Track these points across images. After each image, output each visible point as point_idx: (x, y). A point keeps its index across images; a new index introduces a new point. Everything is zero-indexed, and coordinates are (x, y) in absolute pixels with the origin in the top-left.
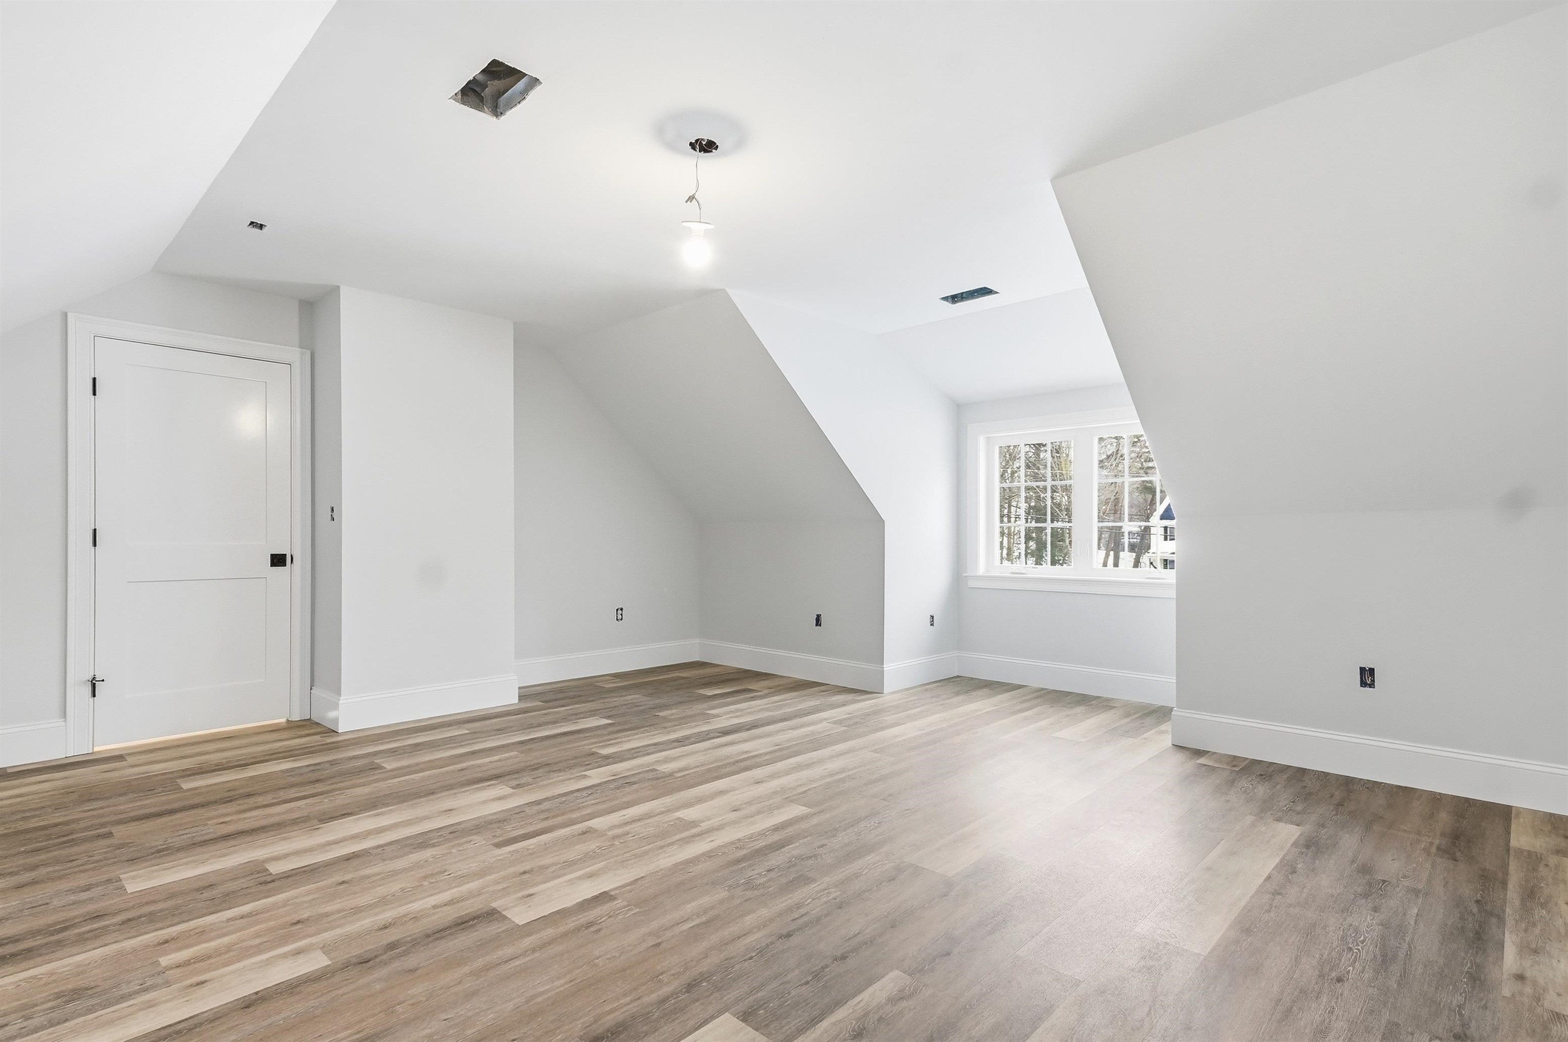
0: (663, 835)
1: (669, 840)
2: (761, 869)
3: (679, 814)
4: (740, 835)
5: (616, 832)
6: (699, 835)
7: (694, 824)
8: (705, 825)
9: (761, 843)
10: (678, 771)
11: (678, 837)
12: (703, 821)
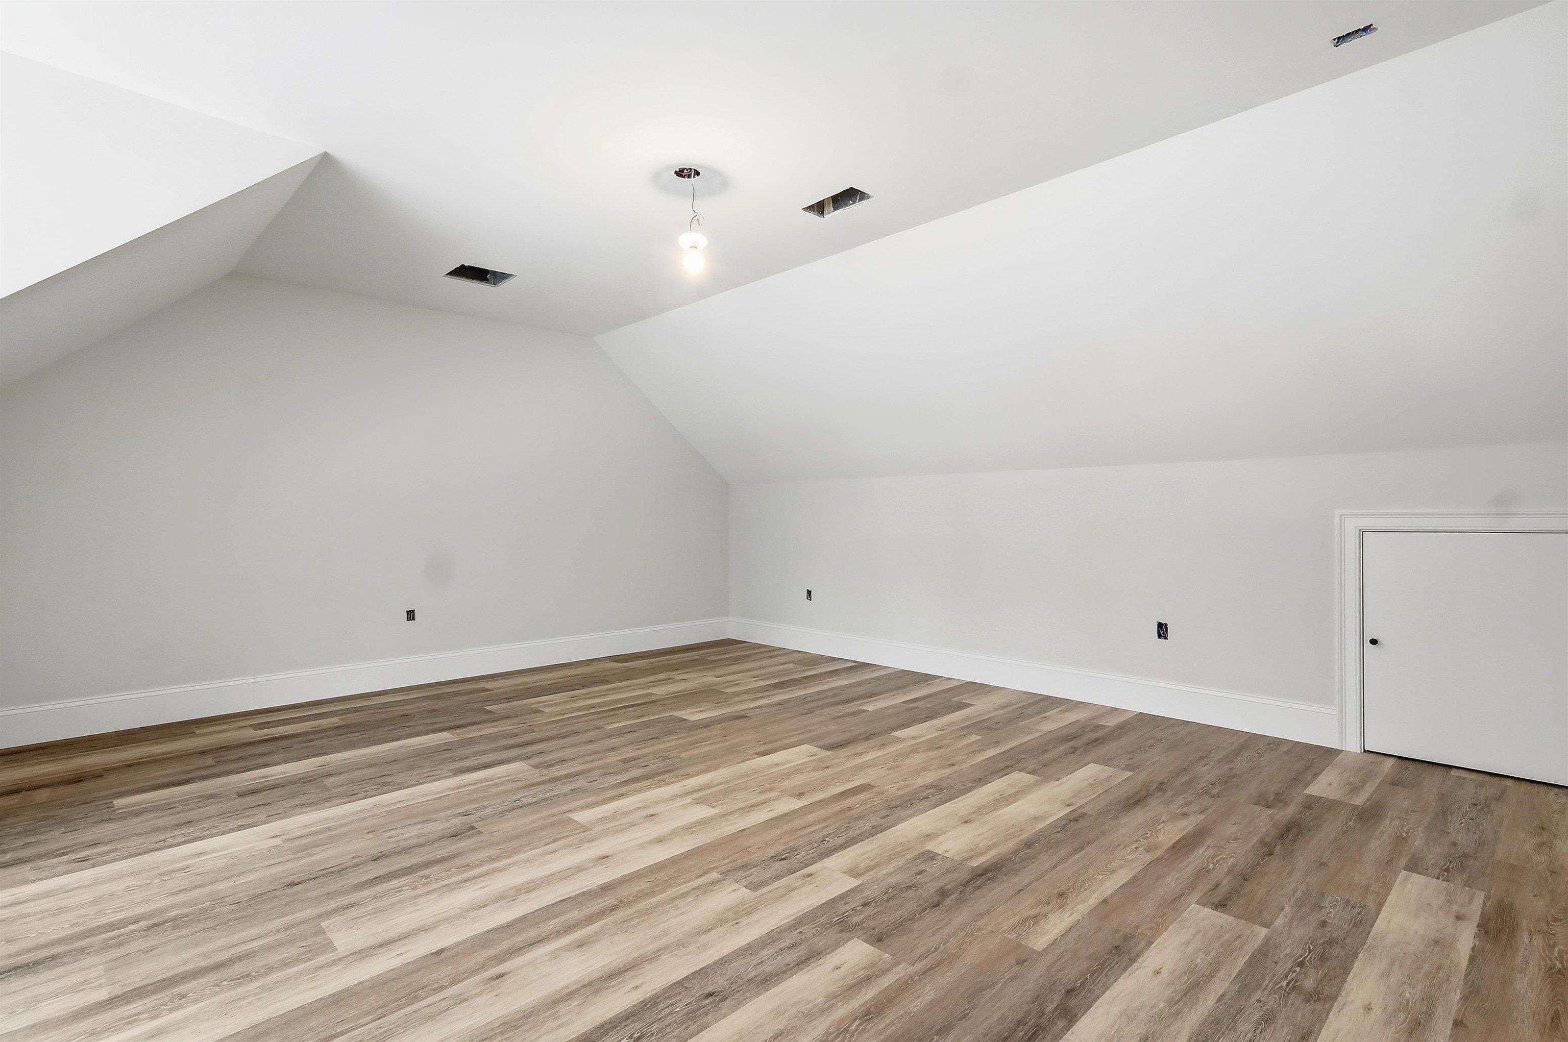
0: (727, 792)
1: (721, 787)
2: (652, 767)
3: (712, 812)
4: (658, 790)
5: (773, 795)
6: (695, 791)
7: (698, 802)
8: (688, 800)
9: (642, 784)
10: (713, 883)
11: (714, 790)
12: (690, 804)
